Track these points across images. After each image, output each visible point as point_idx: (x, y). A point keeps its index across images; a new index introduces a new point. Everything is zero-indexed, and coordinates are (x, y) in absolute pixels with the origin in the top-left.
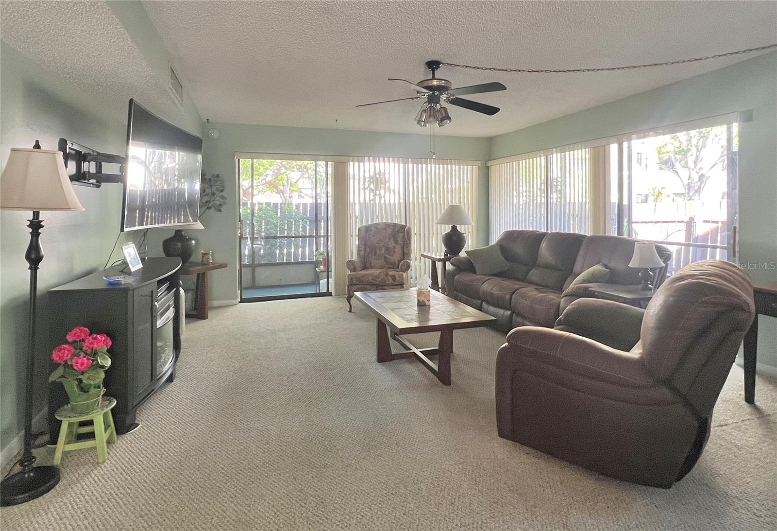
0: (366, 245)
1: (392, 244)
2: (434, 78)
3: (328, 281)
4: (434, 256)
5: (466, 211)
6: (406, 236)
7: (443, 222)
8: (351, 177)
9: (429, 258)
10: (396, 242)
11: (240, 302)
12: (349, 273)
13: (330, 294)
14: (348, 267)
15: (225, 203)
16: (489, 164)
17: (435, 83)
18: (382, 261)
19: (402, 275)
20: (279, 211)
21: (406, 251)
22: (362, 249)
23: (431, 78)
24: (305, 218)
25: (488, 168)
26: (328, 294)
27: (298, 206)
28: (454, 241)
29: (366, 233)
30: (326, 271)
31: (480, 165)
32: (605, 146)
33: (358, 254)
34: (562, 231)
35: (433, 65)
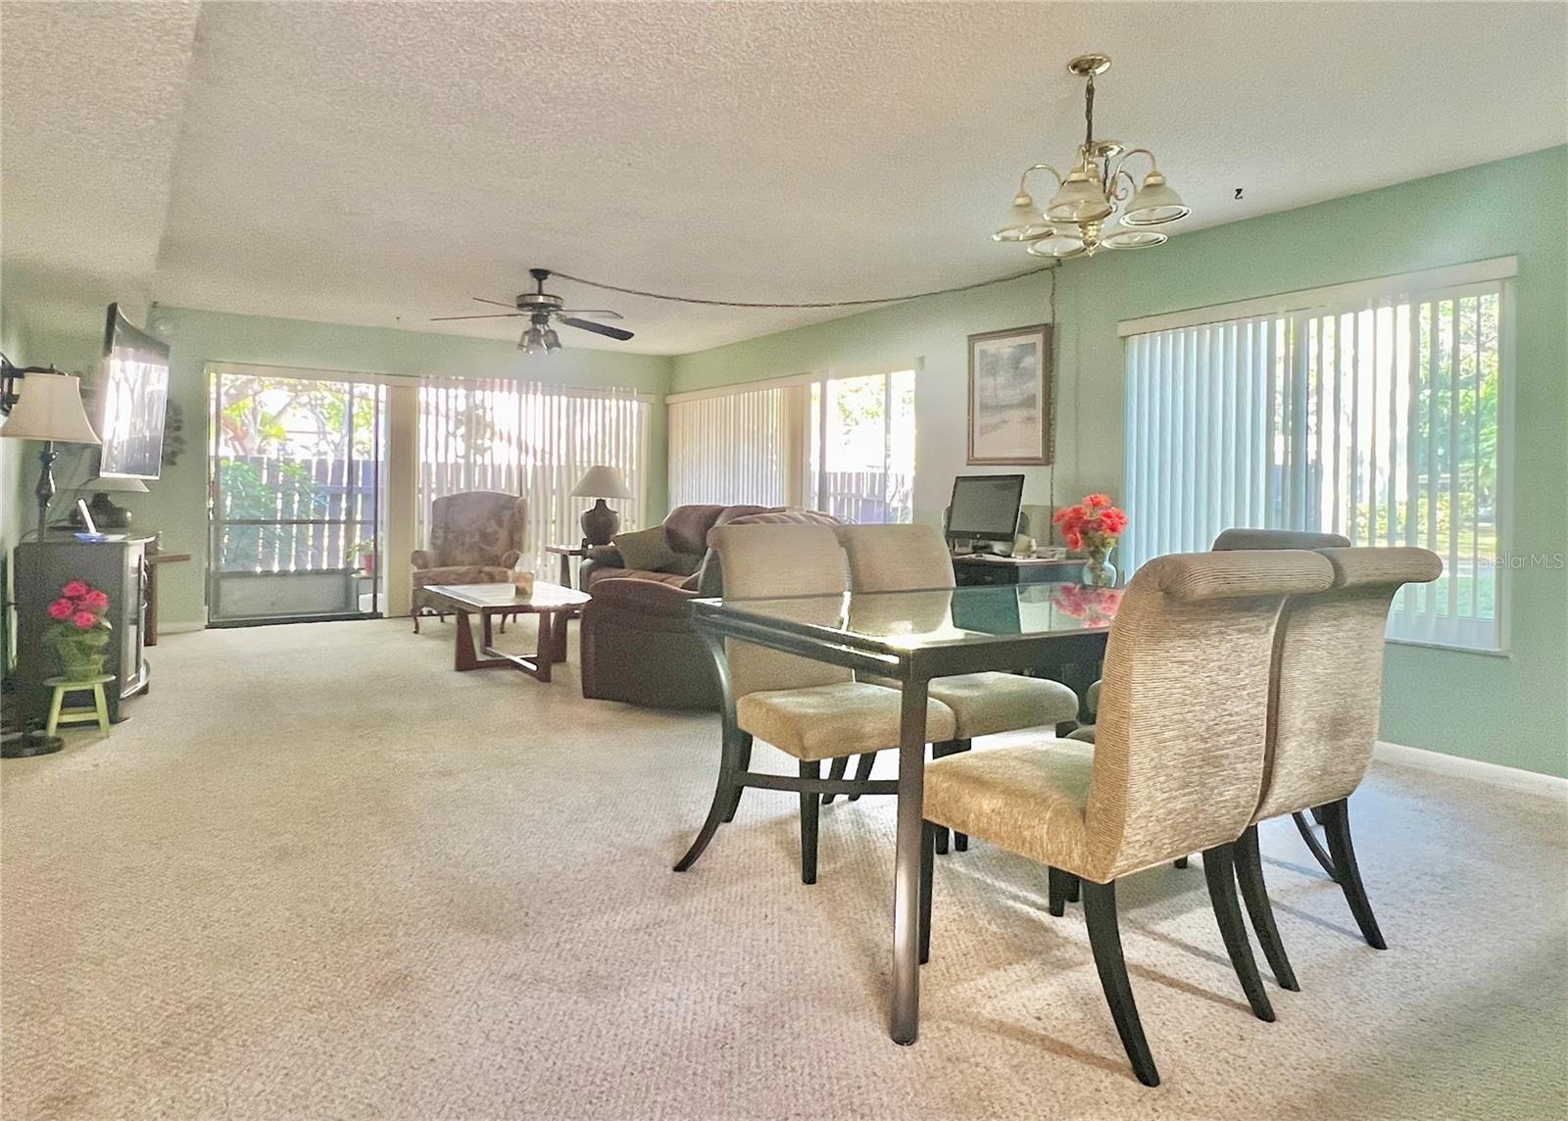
0: (447, 529)
1: (492, 527)
2: (540, 293)
3: (375, 596)
4: (563, 547)
5: (622, 476)
6: (517, 515)
7: (584, 491)
8: (423, 409)
9: (557, 551)
10: (500, 523)
11: (207, 628)
12: (416, 570)
13: (379, 616)
14: (414, 561)
15: (182, 451)
16: (670, 400)
17: (541, 299)
18: (476, 555)
19: (505, 572)
20: (265, 472)
21: (516, 538)
22: (440, 533)
23: (536, 292)
24: (322, 489)
25: (667, 406)
26: (375, 615)
27: (307, 465)
28: (599, 524)
29: (446, 509)
30: (372, 576)
31: (654, 401)
32: (802, 386)
33: (432, 545)
34: (745, 504)
35: (540, 274)
